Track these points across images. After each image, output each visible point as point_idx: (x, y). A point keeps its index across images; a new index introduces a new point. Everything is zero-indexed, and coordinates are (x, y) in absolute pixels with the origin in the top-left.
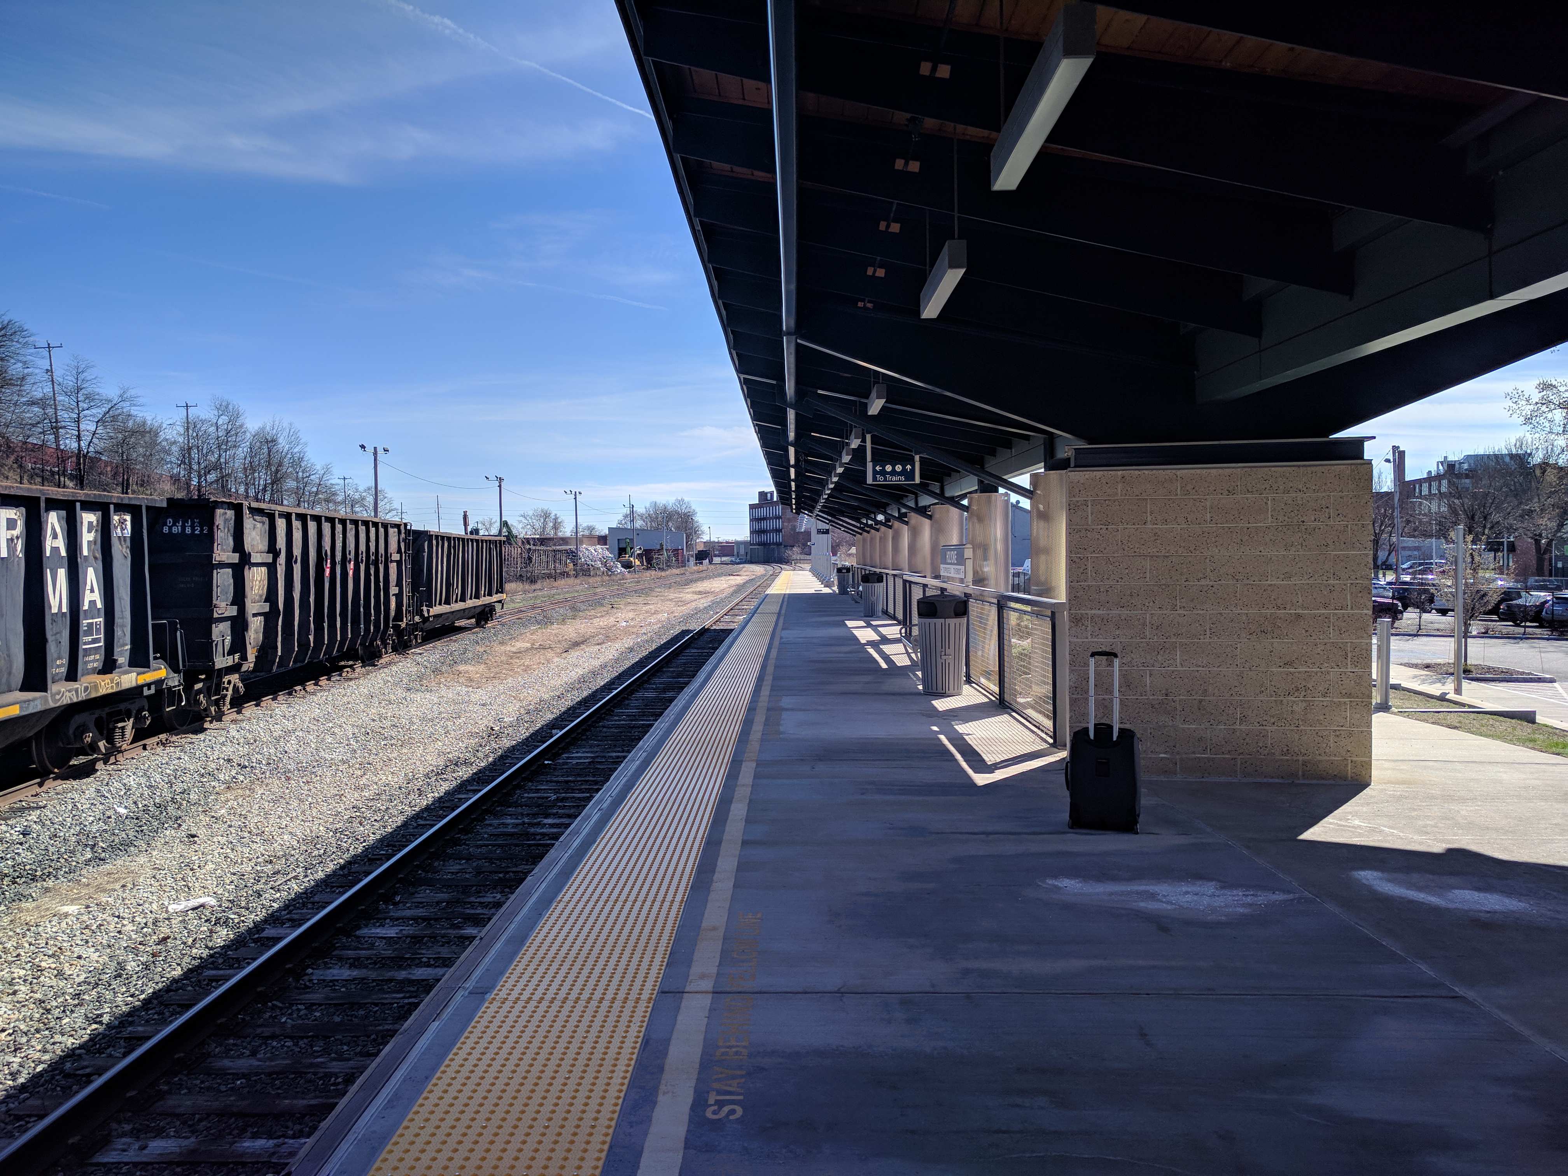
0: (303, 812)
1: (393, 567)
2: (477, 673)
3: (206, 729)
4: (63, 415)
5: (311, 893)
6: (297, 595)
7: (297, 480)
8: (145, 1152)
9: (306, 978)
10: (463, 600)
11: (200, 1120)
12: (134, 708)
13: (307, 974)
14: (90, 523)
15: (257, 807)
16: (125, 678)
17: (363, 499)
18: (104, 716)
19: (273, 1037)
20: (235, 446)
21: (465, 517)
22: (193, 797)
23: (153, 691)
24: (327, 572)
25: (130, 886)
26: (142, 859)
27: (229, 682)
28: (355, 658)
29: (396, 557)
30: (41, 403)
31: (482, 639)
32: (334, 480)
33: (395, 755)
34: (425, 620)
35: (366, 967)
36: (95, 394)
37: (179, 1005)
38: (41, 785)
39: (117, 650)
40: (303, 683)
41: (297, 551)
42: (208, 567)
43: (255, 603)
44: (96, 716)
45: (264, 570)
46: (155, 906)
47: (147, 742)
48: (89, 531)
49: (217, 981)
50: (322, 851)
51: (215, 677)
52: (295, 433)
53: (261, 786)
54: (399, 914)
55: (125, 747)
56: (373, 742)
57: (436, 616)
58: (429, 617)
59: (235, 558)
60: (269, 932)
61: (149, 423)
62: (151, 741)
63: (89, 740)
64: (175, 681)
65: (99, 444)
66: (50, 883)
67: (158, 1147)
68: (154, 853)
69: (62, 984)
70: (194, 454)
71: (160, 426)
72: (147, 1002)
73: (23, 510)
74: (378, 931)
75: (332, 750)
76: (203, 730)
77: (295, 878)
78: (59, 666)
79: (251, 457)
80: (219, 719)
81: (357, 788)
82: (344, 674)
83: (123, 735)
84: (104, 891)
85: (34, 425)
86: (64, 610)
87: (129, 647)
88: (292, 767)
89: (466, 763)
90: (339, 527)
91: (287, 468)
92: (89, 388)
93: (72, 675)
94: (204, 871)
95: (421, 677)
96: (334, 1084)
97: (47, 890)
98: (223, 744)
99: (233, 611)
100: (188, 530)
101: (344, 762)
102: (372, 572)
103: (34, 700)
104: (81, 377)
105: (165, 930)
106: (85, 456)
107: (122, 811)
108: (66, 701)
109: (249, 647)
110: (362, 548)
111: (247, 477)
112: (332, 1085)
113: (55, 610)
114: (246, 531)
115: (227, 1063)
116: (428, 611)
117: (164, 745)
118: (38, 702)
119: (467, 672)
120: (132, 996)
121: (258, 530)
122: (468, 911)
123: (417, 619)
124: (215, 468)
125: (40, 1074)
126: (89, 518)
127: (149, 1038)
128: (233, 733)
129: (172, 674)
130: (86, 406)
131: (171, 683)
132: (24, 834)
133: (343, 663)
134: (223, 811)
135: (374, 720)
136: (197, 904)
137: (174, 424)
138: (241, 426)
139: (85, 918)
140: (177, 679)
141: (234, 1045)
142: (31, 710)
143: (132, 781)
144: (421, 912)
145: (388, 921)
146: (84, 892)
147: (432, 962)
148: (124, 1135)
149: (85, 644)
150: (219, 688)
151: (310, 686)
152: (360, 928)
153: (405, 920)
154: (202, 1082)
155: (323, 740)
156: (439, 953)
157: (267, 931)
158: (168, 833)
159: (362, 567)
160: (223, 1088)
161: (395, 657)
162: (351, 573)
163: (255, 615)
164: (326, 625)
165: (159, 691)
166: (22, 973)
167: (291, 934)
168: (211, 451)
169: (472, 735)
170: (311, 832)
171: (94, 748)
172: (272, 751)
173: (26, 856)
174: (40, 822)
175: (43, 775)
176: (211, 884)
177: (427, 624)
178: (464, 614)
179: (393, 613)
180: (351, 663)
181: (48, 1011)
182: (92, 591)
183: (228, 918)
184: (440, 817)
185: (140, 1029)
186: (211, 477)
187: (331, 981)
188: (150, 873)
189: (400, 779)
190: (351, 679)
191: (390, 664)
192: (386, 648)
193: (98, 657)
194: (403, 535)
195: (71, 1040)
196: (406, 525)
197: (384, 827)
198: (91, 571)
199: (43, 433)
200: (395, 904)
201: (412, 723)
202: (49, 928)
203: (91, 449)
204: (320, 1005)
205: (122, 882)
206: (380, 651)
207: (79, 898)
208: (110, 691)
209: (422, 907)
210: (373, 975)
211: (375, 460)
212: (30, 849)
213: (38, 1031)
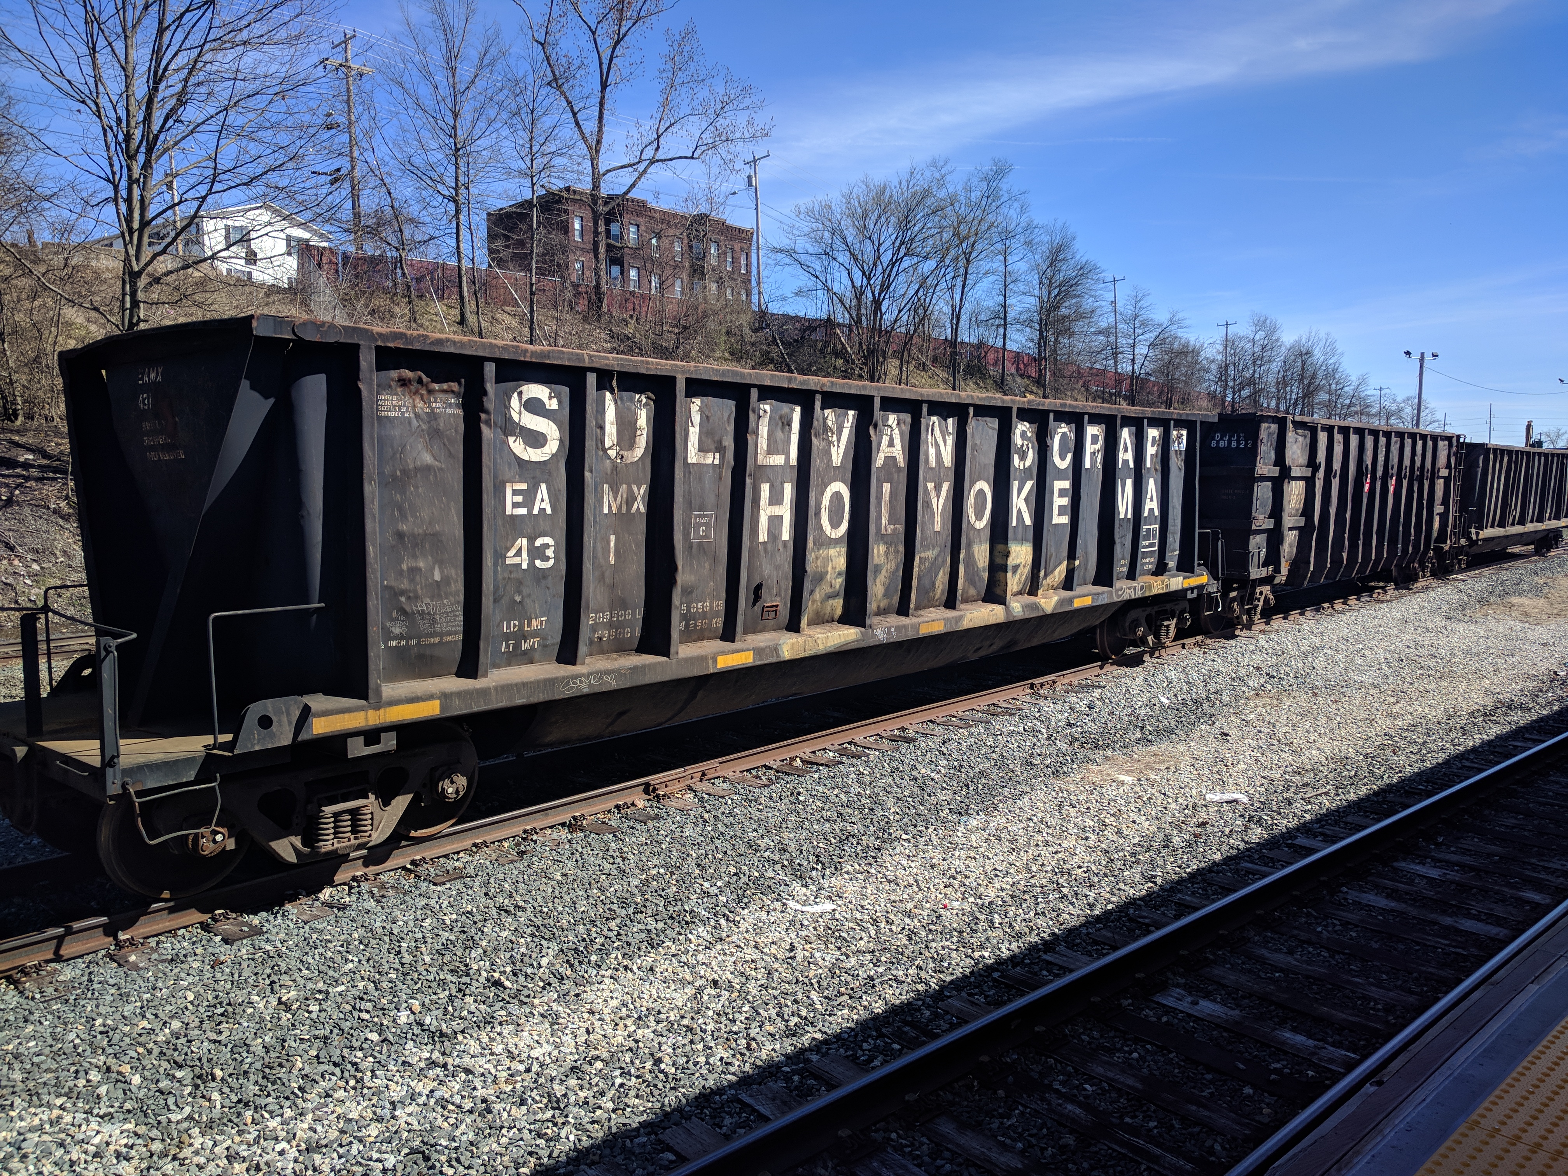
0: (1332, 730)
1: (1440, 484)
2: (1535, 607)
3: (1237, 636)
4: (1122, 341)
5: (1344, 812)
6: (1333, 511)
7: (1329, 392)
8: (1196, 1007)
9: (1341, 895)
10: (1522, 522)
11: (1243, 997)
12: (1178, 609)
13: (1342, 892)
14: (1154, 438)
15: (1285, 717)
16: (1173, 580)
17: (1401, 410)
18: (1153, 613)
19: (1310, 943)
20: (1269, 361)
21: (1529, 427)
22: (1225, 698)
23: (1195, 595)
24: (1367, 487)
25: (1173, 769)
26: (1182, 747)
27: (1261, 593)
28: (1388, 580)
29: (1444, 472)
30: (1105, 332)
31: (1542, 569)
32: (1370, 391)
33: (1433, 686)
34: (1473, 543)
35: (1405, 902)
36: (1148, 320)
37: (1220, 887)
38: (1101, 667)
39: (1168, 555)
40: (1331, 601)
41: (1337, 466)
42: (1251, 479)
43: (1291, 518)
44: (1147, 613)
45: (1302, 484)
46: (1194, 792)
47: (1186, 641)
48: (1153, 446)
49: (1254, 874)
50: (1353, 773)
51: (1248, 587)
52: (1332, 343)
53: (1288, 698)
54: (1441, 856)
55: (1168, 644)
56: (1407, 670)
57: (1486, 540)
58: (1478, 540)
59: (1275, 472)
60: (1301, 841)
61: (1192, 343)
62: (1189, 641)
63: (1140, 633)
64: (1214, 588)
65: (1150, 367)
66: (1109, 753)
67: (1207, 1007)
68: (1193, 744)
69: (1121, 841)
70: (1231, 371)
71: (1202, 346)
72: (1192, 876)
73: (1104, 426)
74: (1418, 868)
75: (1361, 672)
76: (1234, 637)
77: (1326, 794)
78: (1122, 566)
79: (1285, 371)
80: (1249, 628)
81: (1389, 715)
82: (1375, 596)
83: (1168, 633)
84: (1152, 769)
85: (1099, 353)
86: (1129, 516)
87: (1177, 553)
88: (1319, 684)
89: (1521, 707)
90: (1383, 440)
91: (1320, 380)
92: (1145, 315)
93: (1131, 575)
94: (1236, 769)
95: (1464, 607)
96: (1373, 1009)
97: (1107, 758)
98: (1253, 652)
99: (1269, 524)
100: (1234, 444)
101: (1374, 686)
102: (1415, 488)
103: (1103, 593)
104: (1139, 305)
105: (1203, 816)
106: (1137, 378)
107: (1165, 701)
108: (1126, 597)
109: (1283, 561)
110: (1407, 462)
111: (1279, 391)
112: (1371, 1009)
113: (1122, 516)
114: (1288, 445)
115: (1265, 952)
116: (1477, 534)
117: (1200, 646)
118: (1105, 596)
119: (1522, 605)
120: (1180, 867)
121: (1299, 444)
122: (1528, 873)
123: (1463, 541)
124: (1249, 385)
125: (1110, 912)
126: (1153, 433)
127: (1196, 909)
128: (1262, 643)
129: (1213, 581)
130: (1140, 331)
131: (1211, 590)
132: (1090, 708)
133: (1373, 584)
134: (1252, 716)
135: (1408, 647)
136: (1230, 798)
137: (1214, 343)
138: (1277, 340)
139: (1138, 789)
140: (1215, 586)
141: (1272, 938)
142: (1099, 603)
143: (1173, 675)
144: (1467, 860)
145: (1429, 860)
146: (1136, 766)
147: (1483, 917)
148: (1178, 986)
149: (1144, 547)
150: (1252, 598)
151: (1338, 605)
152: (1397, 861)
153: (1449, 864)
154: (1243, 963)
155: (1352, 661)
156: (1492, 909)
157: (1299, 839)
158: (1203, 727)
159: (1405, 483)
160: (1262, 975)
161: (1435, 583)
162: (1392, 489)
163: (1290, 529)
164: (1361, 542)
165: (1200, 595)
166: (1092, 823)
167: (1325, 848)
168: (1246, 367)
169: (1528, 677)
170: (1340, 751)
171: (1143, 641)
172: (1300, 665)
173: (1091, 727)
174: (1101, 699)
175: (1103, 659)
176: (1243, 781)
177: (1475, 548)
178: (1521, 539)
179: (1435, 534)
180: (1381, 584)
181: (1112, 861)
182: (1152, 500)
183: (1261, 818)
184: (1490, 761)
185: (1188, 898)
186: (1245, 393)
187: (1367, 905)
188: (1189, 761)
189: (1439, 713)
190: (1382, 602)
191: (1427, 588)
192: (1423, 571)
193: (1152, 560)
194: (1454, 449)
195: (1132, 891)
196: (1458, 437)
197: (1423, 761)
198: (1151, 481)
199: (1106, 359)
200: (1437, 844)
201: (1453, 655)
202: (1110, 792)
203: (1143, 371)
204: (1356, 926)
205: (1167, 764)
206: (1417, 574)
207: (1132, 771)
208: (1161, 591)
209: (1470, 856)
210: (1413, 912)
211: (1421, 367)
212: (1093, 720)
213: (1106, 875)
